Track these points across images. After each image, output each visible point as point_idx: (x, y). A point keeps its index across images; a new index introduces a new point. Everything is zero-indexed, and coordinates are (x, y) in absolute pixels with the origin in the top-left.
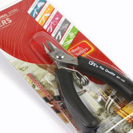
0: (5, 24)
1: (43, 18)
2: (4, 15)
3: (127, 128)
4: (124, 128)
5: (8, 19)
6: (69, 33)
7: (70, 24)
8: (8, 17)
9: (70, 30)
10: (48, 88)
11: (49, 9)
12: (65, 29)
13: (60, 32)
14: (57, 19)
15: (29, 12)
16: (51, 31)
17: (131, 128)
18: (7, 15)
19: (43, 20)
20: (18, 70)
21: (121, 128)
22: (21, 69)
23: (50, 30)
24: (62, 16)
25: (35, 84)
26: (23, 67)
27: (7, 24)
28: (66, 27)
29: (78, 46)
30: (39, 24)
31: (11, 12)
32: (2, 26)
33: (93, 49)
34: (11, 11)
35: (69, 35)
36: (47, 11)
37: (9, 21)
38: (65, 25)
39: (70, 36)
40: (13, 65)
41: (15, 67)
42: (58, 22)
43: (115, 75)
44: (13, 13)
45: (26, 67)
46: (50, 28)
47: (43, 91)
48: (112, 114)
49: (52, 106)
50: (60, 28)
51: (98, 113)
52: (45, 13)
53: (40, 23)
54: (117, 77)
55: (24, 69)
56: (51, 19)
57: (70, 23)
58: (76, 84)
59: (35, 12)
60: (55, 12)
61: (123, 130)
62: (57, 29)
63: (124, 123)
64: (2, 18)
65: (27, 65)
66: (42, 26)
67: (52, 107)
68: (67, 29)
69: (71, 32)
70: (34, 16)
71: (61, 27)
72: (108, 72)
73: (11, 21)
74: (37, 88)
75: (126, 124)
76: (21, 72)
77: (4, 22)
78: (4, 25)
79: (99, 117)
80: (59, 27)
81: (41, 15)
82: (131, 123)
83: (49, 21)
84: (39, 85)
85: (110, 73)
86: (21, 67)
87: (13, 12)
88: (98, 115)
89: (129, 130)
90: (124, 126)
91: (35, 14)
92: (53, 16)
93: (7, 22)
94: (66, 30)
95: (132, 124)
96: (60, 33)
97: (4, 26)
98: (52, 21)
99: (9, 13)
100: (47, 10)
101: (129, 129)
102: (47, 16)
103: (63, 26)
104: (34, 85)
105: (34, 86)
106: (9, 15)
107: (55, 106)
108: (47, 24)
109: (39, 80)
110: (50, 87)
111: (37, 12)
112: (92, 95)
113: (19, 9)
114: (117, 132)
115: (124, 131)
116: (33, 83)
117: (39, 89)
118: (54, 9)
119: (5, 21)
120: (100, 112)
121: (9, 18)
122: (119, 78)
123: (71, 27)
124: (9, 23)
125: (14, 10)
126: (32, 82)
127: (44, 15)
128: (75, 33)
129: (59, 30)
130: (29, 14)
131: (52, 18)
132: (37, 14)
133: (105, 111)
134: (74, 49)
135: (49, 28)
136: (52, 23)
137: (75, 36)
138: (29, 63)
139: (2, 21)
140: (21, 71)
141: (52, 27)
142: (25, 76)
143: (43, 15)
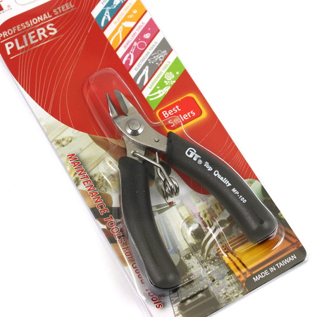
0: (43, 37)
1: (120, 31)
2: (45, 15)
3: (233, 292)
4: (228, 291)
5: (50, 27)
6: (164, 72)
7: (170, 51)
8: (51, 22)
9: (168, 66)
10: (103, 189)
11: (135, 12)
12: (158, 61)
13: (147, 67)
14: (147, 36)
15: (95, 13)
16: (131, 64)
17: (242, 291)
18: (49, 17)
19: (119, 35)
20: (54, 142)
21: (223, 291)
22: (58, 142)
23: (128, 62)
24: (159, 31)
25: (81, 177)
26: (63, 139)
27: (46, 36)
28: (161, 58)
29: (177, 104)
30: (109, 43)
31: (58, 10)
32: (37, 41)
33: (204, 114)
34: (59, 8)
35: (164, 76)
36: (131, 16)
37: (52, 31)
38: (160, 52)
39: (165, 79)
40: (46, 131)
41: (49, 136)
42: (148, 45)
43: (230, 185)
44: (62, 12)
45: (69, 140)
46: (130, 57)
47: (92, 193)
48: (213, 260)
49: (105, 227)
50: (149, 58)
51: (186, 253)
52: (126, 19)
53: (111, 43)
54: (234, 190)
55: (64, 143)
56: (134, 34)
57: (172, 50)
58: (158, 188)
59: (105, 14)
60: (145, 20)
61: (224, 294)
62: (142, 60)
63: (231, 281)
64: (38, 23)
65: (72, 135)
66: (115, 49)
67: (104, 230)
68: (163, 62)
69: (168, 71)
70: (102, 24)
71: (151, 57)
72: (219, 176)
73: (56, 31)
74: (82, 187)
75: (234, 283)
76: (58, 149)
77: (41, 31)
78: (40, 39)
79: (187, 262)
80: (149, 56)
81: (117, 24)
82: (243, 281)
83: (131, 38)
84: (87, 182)
85: (222, 179)
86: (59, 138)
87: (64, 10)
88: (185, 256)
89: (237, 297)
90: (229, 286)
91: (106, 20)
92: (139, 28)
93: (47, 33)
94: (161, 65)
95: (244, 284)
96: (146, 71)
97: (40, 42)
98: (136, 40)
99: (54, 11)
100: (130, 13)
101: (237, 294)
102: (127, 28)
103: (155, 55)
104: (77, 179)
105: (77, 182)
106: (54, 16)
107: (109, 229)
108: (125, 47)
109: (89, 169)
110: (106, 187)
111: (110, 15)
112: (183, 215)
113: (76, 6)
114: (213, 296)
115: (227, 296)
116: (77, 176)
117: (86, 189)
118: (146, 11)
119: (43, 29)
120: (191, 253)
121: (52, 25)
122: (237, 193)
123: (171, 59)
124: (51, 36)
125: (66, 5)
126: (75, 173)
127: (123, 24)
128: (177, 73)
129: (147, 63)
130: (93, 18)
131: (138, 33)
132: (109, 19)
133: (200, 251)
134: (167, 109)
135: (128, 55)
136: (135, 44)
137: (174, 82)
138: (76, 131)
139: (38, 30)
140: (58, 146)
141: (134, 54)
142: (65, 159)
143: (120, 25)
